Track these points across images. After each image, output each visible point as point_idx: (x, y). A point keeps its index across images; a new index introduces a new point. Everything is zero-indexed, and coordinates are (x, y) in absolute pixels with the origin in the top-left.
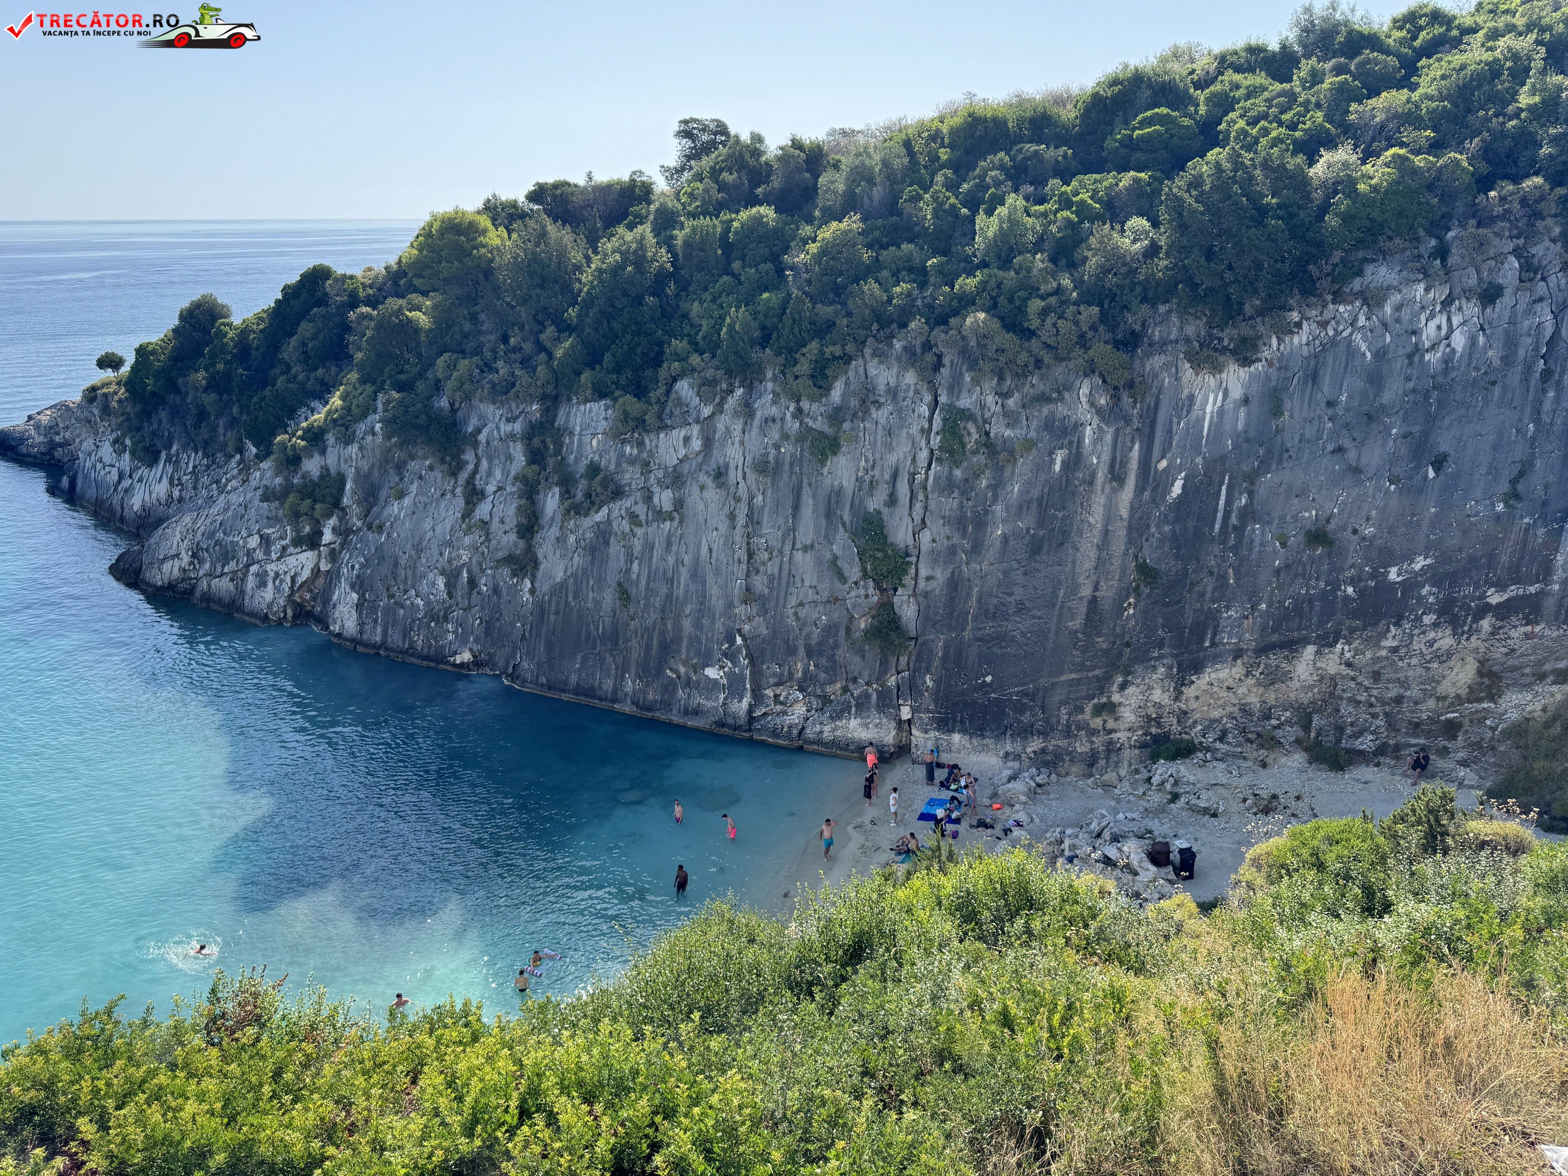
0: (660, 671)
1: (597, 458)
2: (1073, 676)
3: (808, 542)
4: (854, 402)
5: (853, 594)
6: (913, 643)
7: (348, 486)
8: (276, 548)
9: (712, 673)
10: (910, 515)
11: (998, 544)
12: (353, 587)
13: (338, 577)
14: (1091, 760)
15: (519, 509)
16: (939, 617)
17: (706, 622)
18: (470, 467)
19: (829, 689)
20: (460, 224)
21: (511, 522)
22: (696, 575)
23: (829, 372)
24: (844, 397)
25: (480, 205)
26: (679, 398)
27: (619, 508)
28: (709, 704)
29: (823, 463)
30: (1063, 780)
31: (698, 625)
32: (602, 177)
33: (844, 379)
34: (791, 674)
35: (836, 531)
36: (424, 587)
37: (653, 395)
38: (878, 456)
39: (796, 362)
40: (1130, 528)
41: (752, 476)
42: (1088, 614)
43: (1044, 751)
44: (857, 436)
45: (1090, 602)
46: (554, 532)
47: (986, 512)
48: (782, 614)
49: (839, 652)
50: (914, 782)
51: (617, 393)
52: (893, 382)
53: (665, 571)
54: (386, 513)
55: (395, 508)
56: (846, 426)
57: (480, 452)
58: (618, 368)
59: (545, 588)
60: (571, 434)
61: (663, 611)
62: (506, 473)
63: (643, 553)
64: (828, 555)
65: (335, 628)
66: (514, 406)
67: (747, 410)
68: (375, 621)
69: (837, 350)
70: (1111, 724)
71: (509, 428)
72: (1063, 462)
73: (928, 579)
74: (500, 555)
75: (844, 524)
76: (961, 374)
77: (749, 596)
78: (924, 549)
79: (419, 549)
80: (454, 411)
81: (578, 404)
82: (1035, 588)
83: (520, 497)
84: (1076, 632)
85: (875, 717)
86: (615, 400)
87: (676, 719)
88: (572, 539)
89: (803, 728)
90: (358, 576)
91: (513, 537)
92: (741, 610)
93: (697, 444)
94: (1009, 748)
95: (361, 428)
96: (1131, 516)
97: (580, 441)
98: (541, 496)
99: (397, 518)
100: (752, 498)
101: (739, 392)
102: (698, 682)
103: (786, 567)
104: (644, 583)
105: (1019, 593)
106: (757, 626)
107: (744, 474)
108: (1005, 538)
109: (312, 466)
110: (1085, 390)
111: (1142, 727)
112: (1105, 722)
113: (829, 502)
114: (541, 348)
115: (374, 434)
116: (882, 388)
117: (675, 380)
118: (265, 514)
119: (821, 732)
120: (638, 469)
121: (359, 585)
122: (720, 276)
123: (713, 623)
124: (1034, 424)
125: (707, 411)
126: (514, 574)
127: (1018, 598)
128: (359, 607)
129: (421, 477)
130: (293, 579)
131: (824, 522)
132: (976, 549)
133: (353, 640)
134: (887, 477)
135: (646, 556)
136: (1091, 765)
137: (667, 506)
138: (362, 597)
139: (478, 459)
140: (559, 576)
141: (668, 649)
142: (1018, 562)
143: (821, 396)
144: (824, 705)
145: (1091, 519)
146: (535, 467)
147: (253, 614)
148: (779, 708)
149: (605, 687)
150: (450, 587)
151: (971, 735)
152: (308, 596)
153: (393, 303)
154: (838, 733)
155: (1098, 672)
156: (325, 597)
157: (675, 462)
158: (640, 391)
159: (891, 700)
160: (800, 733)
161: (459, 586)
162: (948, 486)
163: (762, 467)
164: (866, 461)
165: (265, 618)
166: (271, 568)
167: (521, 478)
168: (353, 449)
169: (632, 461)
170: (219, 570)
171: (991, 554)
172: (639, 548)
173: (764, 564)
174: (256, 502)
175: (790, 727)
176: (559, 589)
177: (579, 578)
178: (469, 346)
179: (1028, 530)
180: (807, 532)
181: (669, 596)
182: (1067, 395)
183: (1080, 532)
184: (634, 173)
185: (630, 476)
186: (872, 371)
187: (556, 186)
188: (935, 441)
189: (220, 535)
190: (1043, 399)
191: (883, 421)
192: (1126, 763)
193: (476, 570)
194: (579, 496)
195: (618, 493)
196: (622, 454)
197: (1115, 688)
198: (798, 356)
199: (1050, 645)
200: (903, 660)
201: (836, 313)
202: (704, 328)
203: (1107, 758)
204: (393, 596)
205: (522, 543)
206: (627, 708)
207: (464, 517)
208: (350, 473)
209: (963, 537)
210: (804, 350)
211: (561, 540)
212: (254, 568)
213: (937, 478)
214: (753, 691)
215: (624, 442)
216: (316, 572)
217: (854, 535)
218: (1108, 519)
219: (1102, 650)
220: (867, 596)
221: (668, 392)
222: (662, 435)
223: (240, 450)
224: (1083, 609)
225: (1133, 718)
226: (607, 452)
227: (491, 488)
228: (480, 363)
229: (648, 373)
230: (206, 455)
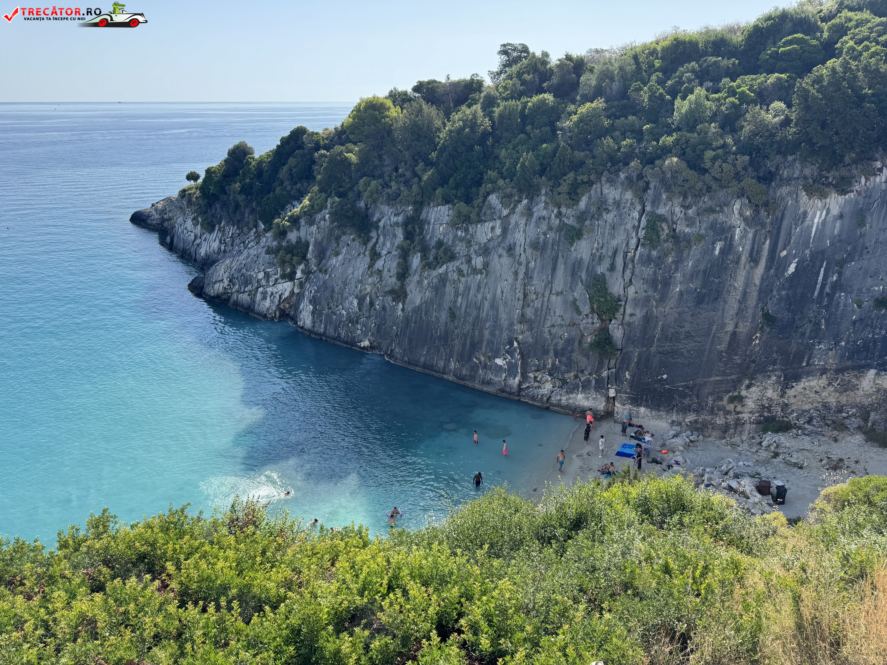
0: (470, 359)
1: (442, 237)
2: (718, 378)
3: (560, 290)
4: (593, 209)
5: (584, 321)
6: (619, 352)
7: (310, 248)
8: (272, 279)
9: (499, 361)
10: (623, 277)
11: (676, 297)
12: (310, 302)
13: (303, 297)
14: (725, 429)
15: (398, 264)
16: (636, 338)
17: (497, 333)
18: (374, 240)
19: (566, 376)
20: (376, 104)
21: (394, 271)
22: (494, 306)
23: (579, 191)
24: (587, 206)
25: (387, 94)
26: (490, 205)
27: (452, 266)
28: (497, 379)
29: (572, 245)
30: (706, 439)
31: (492, 334)
32: (455, 78)
33: (588, 195)
34: (545, 366)
35: (577, 284)
36: (347, 304)
37: (475, 203)
38: (605, 241)
39: (560, 185)
40: (760, 291)
41: (529, 251)
42: (730, 342)
43: (696, 421)
44: (593, 229)
45: (732, 334)
46: (416, 278)
47: (671, 277)
48: (541, 331)
49: (574, 355)
50: (615, 434)
51: (456, 201)
52: (617, 197)
53: (476, 303)
54: (329, 264)
55: (334, 261)
56: (587, 223)
57: (379, 232)
58: (457, 187)
59: (410, 309)
60: (429, 223)
61: (474, 325)
62: (393, 245)
63: (464, 291)
64: (571, 298)
65: (300, 324)
66: (399, 207)
67: (529, 212)
68: (321, 321)
69: (585, 178)
70: (739, 408)
71: (395, 219)
72: (721, 249)
73: (631, 315)
74: (387, 289)
75: (582, 281)
76: (660, 194)
77: (523, 319)
78: (630, 297)
79: (345, 284)
80: (367, 209)
81: (434, 206)
82: (698, 324)
83: (399, 258)
84: (722, 352)
85: (593, 394)
86: (454, 205)
87: (477, 386)
88: (426, 282)
89: (550, 397)
90: (313, 297)
91: (394, 279)
92: (518, 327)
93: (498, 231)
94: (674, 418)
95: (319, 216)
96: (762, 284)
97: (433, 227)
98: (411, 258)
99: (335, 266)
100: (528, 263)
101: (525, 201)
102: (491, 366)
103: (546, 304)
104: (464, 308)
105: (687, 327)
106: (527, 337)
107: (525, 249)
108: (681, 293)
109: (292, 236)
110: (737, 207)
111: (758, 412)
112: (736, 407)
113: (574, 267)
114: (415, 175)
115: (325, 220)
116: (611, 201)
117: (488, 194)
118: (267, 261)
119: (560, 400)
120: (464, 245)
121: (314, 301)
122: (519, 134)
123: (501, 333)
124: (704, 225)
125: (505, 212)
126: (394, 300)
127: (687, 329)
128: (313, 313)
129: (348, 245)
130: (280, 296)
131: (570, 279)
132: (663, 299)
133: (309, 330)
134: (610, 254)
135: (466, 294)
136: (725, 432)
137: (479, 266)
138: (315, 308)
139: (379, 236)
140: (418, 302)
141: (475, 346)
142: (688, 308)
143: (574, 205)
144: (563, 384)
145: (736, 284)
146: (408, 241)
147: (259, 314)
148: (536, 384)
149: (439, 365)
150: (360, 305)
151: (652, 409)
152: (287, 306)
153: (338, 148)
154: (571, 401)
155: (733, 377)
156: (296, 307)
157: (486, 241)
158: (468, 200)
159: (604, 384)
160: (548, 400)
161: (365, 305)
162: (647, 260)
163: (535, 245)
164: (598, 244)
165: (265, 316)
166: (269, 290)
167: (400, 247)
168: (314, 228)
169: (461, 239)
170: (242, 289)
171: (672, 303)
172: (462, 289)
173: (533, 301)
174: (263, 254)
175: (542, 396)
176: (417, 310)
177: (428, 303)
178: (378, 173)
179: (696, 289)
180: (559, 284)
181: (477, 317)
182: (725, 209)
183: (729, 292)
184: (473, 75)
185: (460, 248)
186: (606, 191)
187: (429, 83)
188: (642, 233)
189: (244, 271)
190: (711, 210)
191: (610, 221)
192: (746, 433)
193: (374, 296)
194: (431, 258)
195: (452, 258)
196: (456, 236)
197: (743, 387)
198: (561, 181)
199: (705, 359)
200: (613, 362)
201: (586, 156)
202: (507, 164)
203: (735, 429)
204: (330, 308)
205: (399, 283)
206: (451, 378)
207: (369, 268)
208: (312, 241)
209: (655, 292)
210: (565, 178)
211: (420, 283)
212: (261, 289)
213: (641, 255)
214: (522, 373)
215: (457, 229)
216: (292, 293)
217: (587, 287)
218: (747, 285)
219: (737, 364)
220: (593, 323)
221: (484, 201)
222: (479, 226)
223: (256, 226)
224: (727, 338)
225: (753, 406)
226: (447, 234)
227: (384, 252)
228: (383, 183)
229: (474, 190)
230: (238, 228)
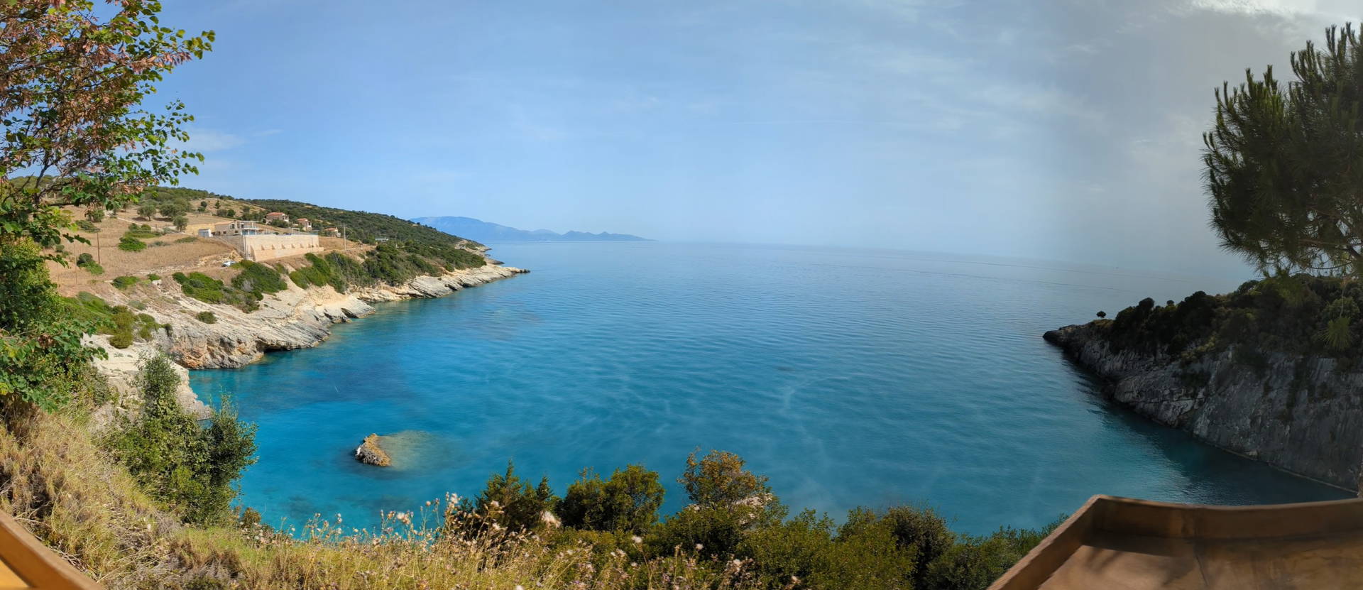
1: (1326, 380)
7: (1213, 377)
8: (1176, 396)
12: (1208, 417)
13: (1202, 412)
15: (1288, 396)
18: (1268, 377)
21: (1285, 402)
27: (1334, 401)
36: (1240, 422)
46: (1303, 408)
51: (1338, 356)
54: (1227, 390)
55: (1232, 388)
57: (1273, 371)
59: (1296, 430)
60: (1315, 370)
62: (1284, 382)
65: (1196, 432)
66: (1291, 355)
68: (1216, 432)
74: (1277, 414)
79: (1240, 406)
80: (1263, 354)
81: (1320, 358)
83: (1289, 392)
86: (1337, 358)
88: (1311, 411)
90: (1212, 413)
91: (1284, 407)
95: (1222, 355)
97: (1319, 373)
98: (1299, 392)
99: (1232, 393)
109: (1197, 367)
115: (1227, 358)
118: (1173, 382)
120: (1345, 386)
121: (1211, 416)
126: (1283, 422)
128: (1209, 425)
129: (1245, 378)
130: (1182, 410)
133: (1203, 438)
138: (1212, 423)
139: (1272, 374)
146: (1297, 381)
147: (1160, 420)
150: (1252, 423)
152: (1186, 417)
153: (1239, 310)
156: (1193, 420)
161: (1256, 424)
165: (1165, 423)
166: (1173, 404)
167: (1291, 384)
168: (1217, 363)
169: (1342, 383)
170: (1149, 401)
174: (1169, 377)
176: (1302, 431)
177: (1312, 428)
185: (1341, 389)
189: (1152, 387)
193: (1265, 418)
194: (1317, 394)
195: (1335, 395)
196: (1338, 380)
204: (1225, 424)
205: (1288, 410)
207: (1263, 397)
208: (1214, 372)
211: (1305, 411)
212: (1165, 403)
215: (1339, 375)
216: (1192, 408)
226: (1331, 378)
227: (1276, 387)
230: (1139, 354)
